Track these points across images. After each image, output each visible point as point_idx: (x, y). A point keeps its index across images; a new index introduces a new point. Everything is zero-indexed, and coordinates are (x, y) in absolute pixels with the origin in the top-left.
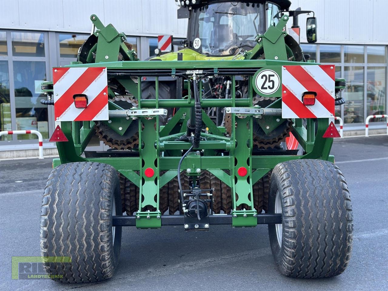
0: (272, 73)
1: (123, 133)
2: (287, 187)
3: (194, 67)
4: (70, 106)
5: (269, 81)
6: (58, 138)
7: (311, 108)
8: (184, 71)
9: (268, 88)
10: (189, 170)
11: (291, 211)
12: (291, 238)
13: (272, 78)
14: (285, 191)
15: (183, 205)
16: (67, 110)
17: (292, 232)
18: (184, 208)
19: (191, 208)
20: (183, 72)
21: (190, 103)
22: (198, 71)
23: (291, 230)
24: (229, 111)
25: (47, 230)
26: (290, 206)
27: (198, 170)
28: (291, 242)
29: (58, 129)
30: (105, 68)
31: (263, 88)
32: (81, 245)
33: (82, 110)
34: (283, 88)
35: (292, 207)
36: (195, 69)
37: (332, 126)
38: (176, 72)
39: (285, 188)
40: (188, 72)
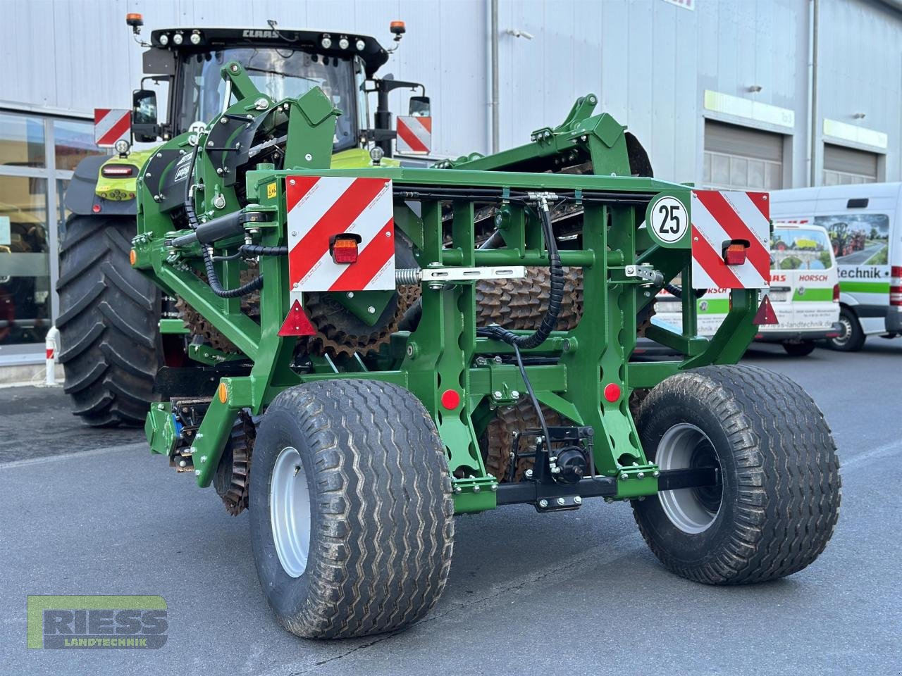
0: (676, 204)
1: (375, 320)
2: (736, 413)
3: (542, 185)
4: (319, 259)
5: (672, 219)
6: (297, 328)
7: (737, 271)
8: (522, 193)
9: (670, 231)
10: (498, 395)
11: (755, 457)
12: (755, 507)
13: (676, 213)
14: (733, 422)
15: (552, 459)
16: (313, 268)
17: (759, 495)
18: (553, 466)
19: (567, 464)
20: (521, 195)
21: (523, 257)
22: (546, 193)
23: (757, 492)
24: (632, 273)
25: (346, 521)
26: (749, 447)
27: (515, 394)
28: (756, 513)
29: (297, 309)
30: (388, 181)
31: (662, 231)
32: (414, 546)
33: (346, 267)
34: (693, 231)
35: (754, 449)
36: (543, 190)
37: (766, 302)
38: (511, 195)
39: (730, 416)
40: (532, 195)
